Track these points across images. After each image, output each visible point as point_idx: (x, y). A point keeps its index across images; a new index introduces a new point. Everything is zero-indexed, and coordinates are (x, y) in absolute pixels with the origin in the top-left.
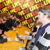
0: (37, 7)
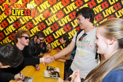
0: (68, 18)
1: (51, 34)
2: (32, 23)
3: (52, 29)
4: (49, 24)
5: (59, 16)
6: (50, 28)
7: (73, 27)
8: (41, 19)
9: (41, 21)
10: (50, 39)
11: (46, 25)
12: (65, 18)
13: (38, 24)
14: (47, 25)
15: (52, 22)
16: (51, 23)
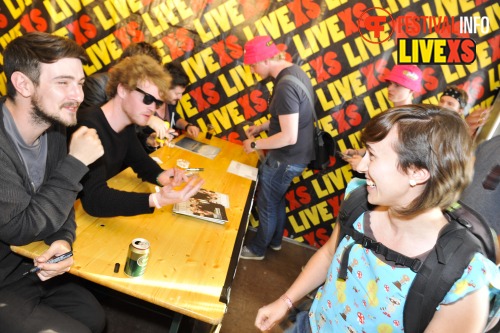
1: (212, 77)
2: (142, 27)
3: (216, 57)
4: (206, 38)
5: (248, 5)
6: (208, 51)
7: (298, 55)
8: (176, 12)
9: (175, 21)
10: (205, 97)
11: (194, 40)
12: (272, 15)
13: (164, 35)
14: (201, 42)
15: (220, 29)
16: (217, 33)
